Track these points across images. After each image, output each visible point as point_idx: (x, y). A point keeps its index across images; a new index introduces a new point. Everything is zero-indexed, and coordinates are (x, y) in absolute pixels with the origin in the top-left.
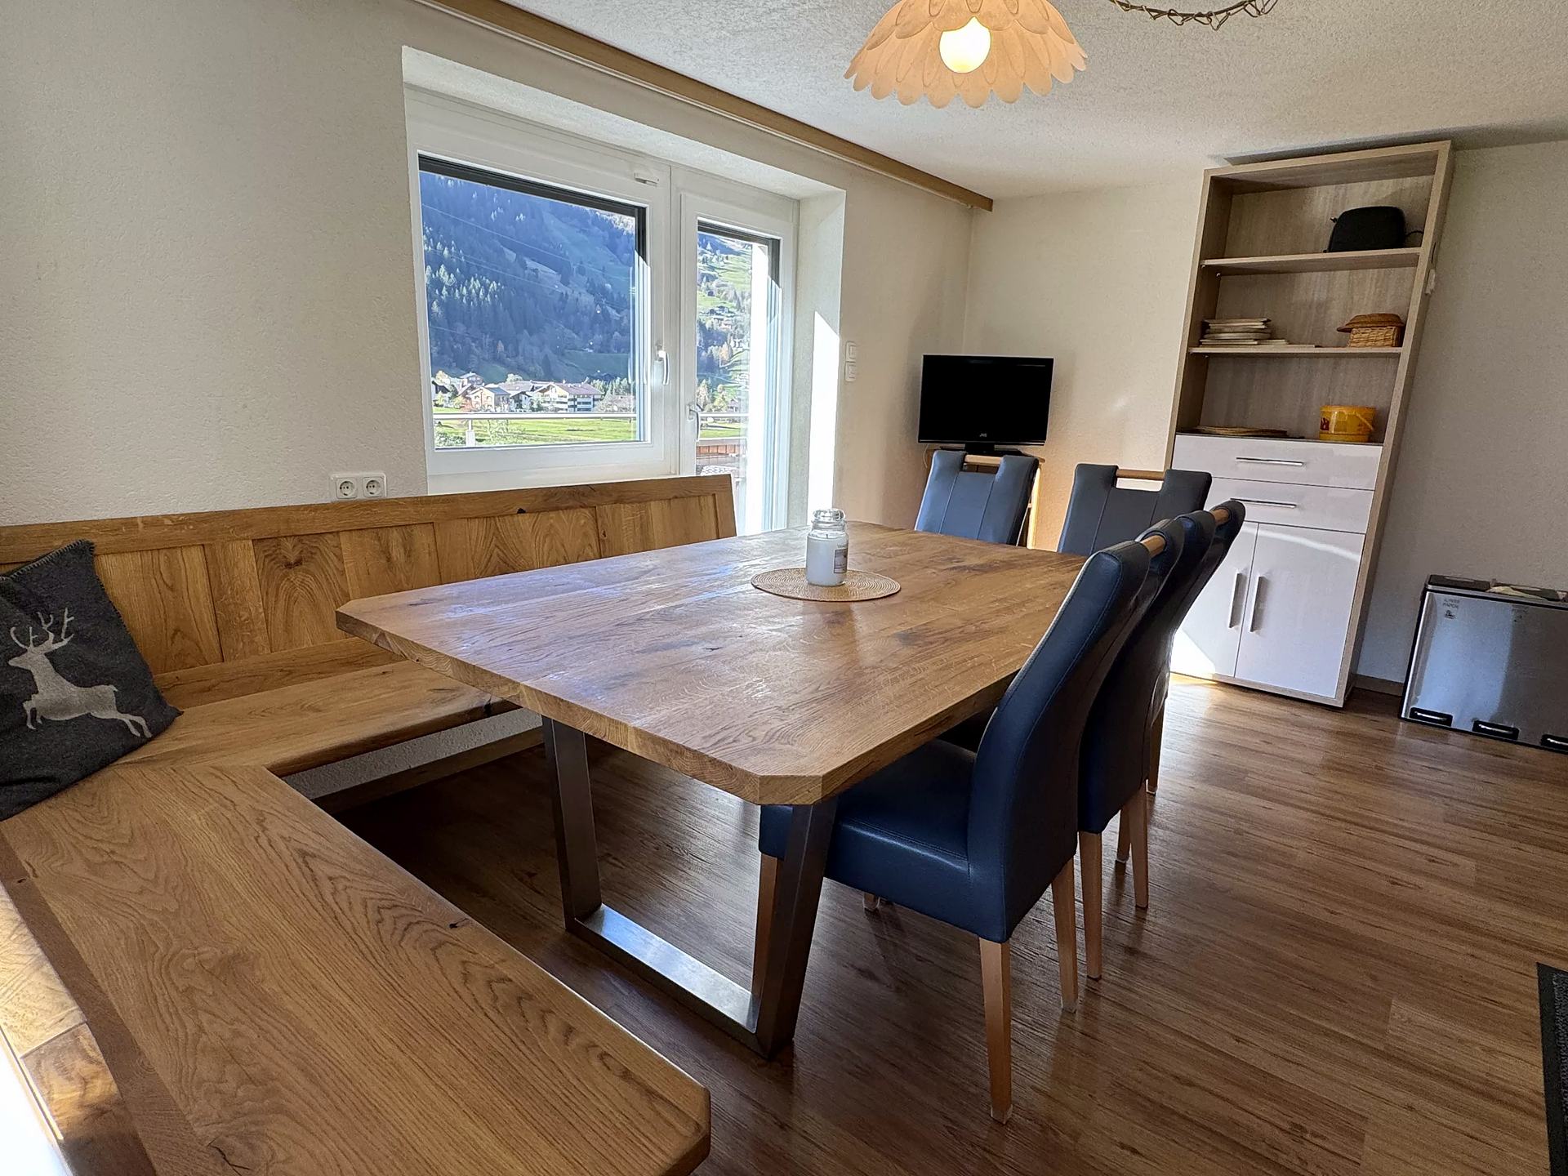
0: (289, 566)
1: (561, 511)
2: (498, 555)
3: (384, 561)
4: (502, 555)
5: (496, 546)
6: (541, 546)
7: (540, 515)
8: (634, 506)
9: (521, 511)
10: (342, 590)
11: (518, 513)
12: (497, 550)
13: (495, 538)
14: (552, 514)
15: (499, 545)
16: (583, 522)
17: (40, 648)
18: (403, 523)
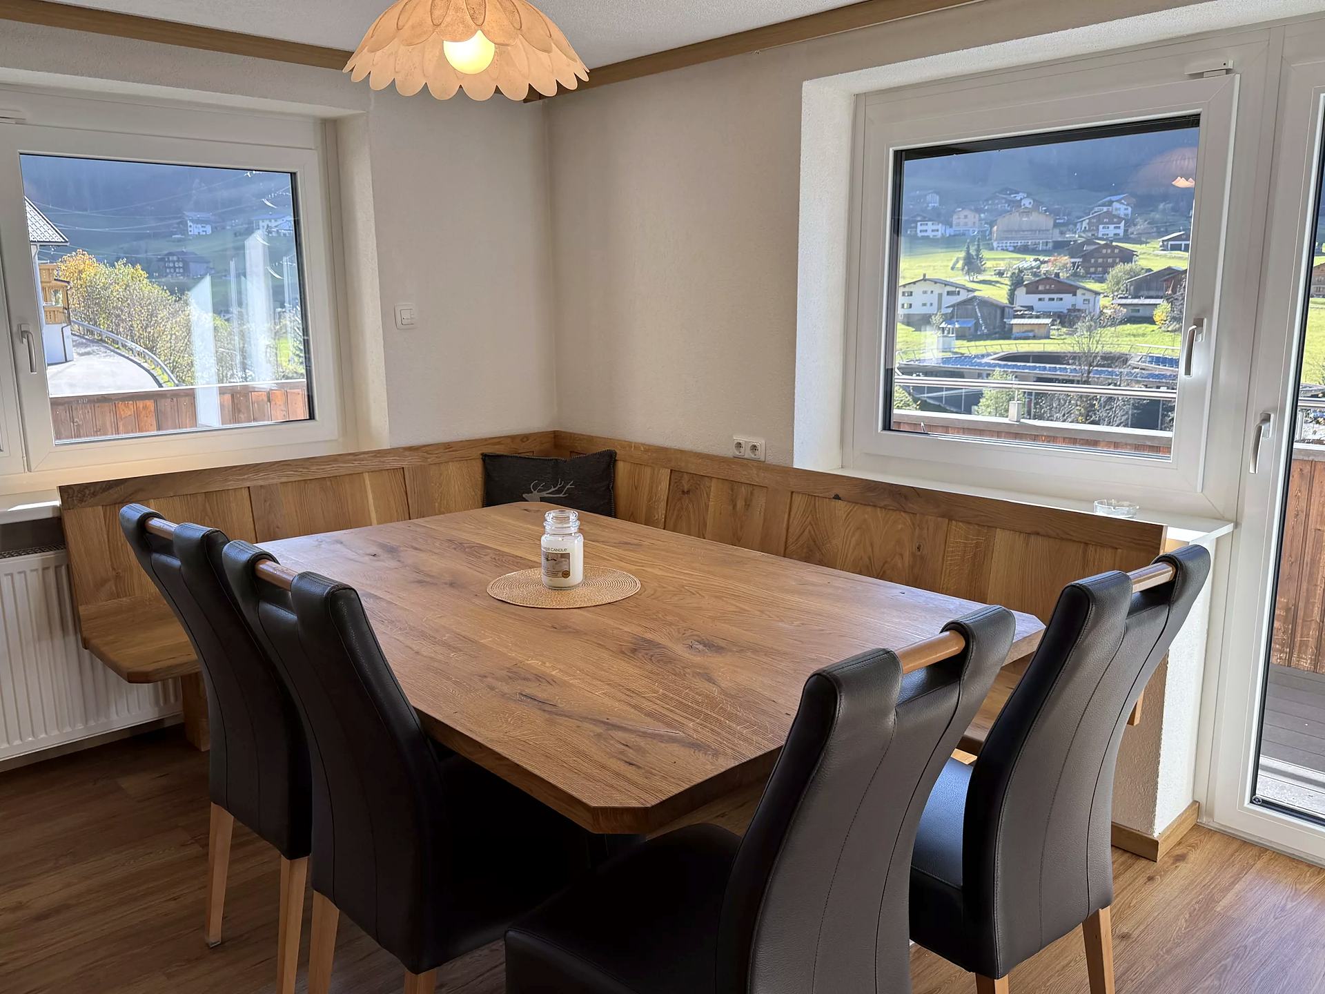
0: (683, 492)
1: (879, 509)
2: (810, 532)
3: (731, 508)
4: (813, 532)
5: (810, 523)
6: (849, 538)
7: (856, 507)
8: (971, 527)
9: (837, 497)
10: (704, 518)
11: (834, 498)
12: (810, 527)
13: (810, 516)
14: (869, 509)
15: (813, 523)
16: (900, 527)
17: (539, 493)
18: (748, 482)
